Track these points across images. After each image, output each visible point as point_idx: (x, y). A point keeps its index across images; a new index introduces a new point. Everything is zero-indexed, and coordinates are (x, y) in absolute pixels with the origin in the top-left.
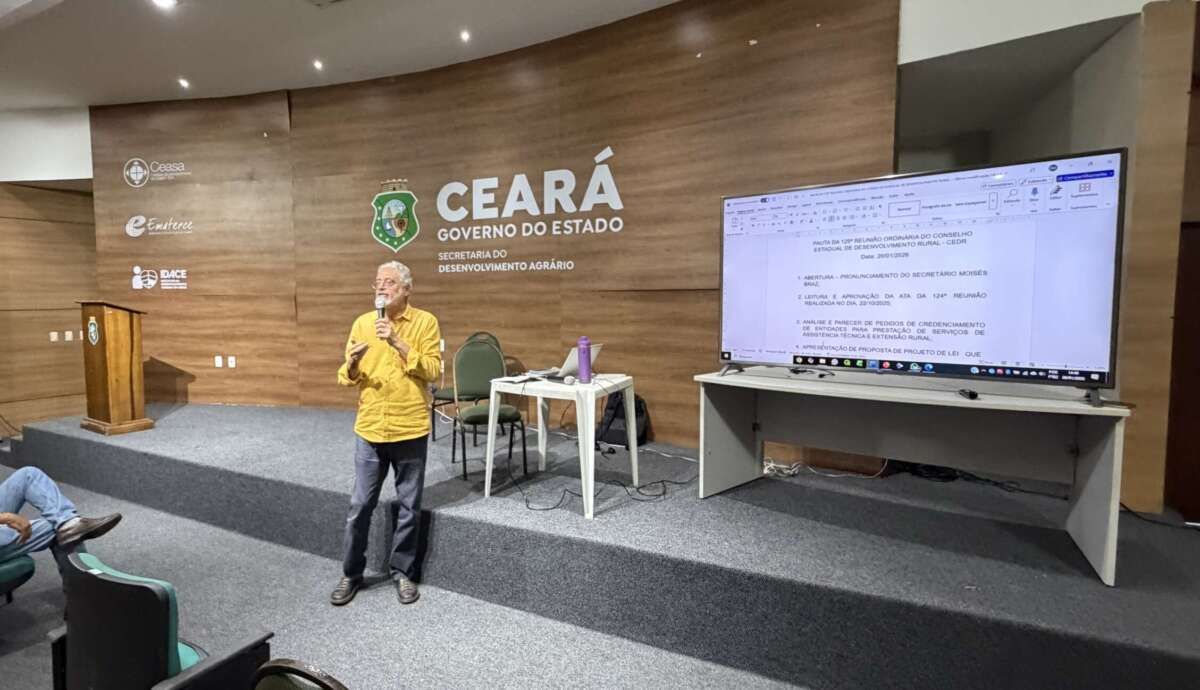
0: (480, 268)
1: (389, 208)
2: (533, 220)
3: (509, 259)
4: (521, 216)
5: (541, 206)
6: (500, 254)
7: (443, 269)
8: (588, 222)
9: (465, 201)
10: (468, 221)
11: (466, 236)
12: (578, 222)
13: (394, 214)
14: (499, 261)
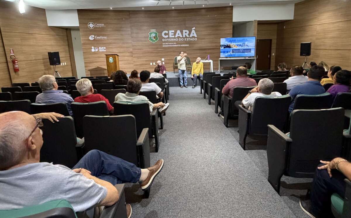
0: (171, 46)
1: (152, 35)
2: (181, 38)
3: (177, 44)
4: (179, 37)
5: (183, 36)
6: (175, 43)
7: (163, 46)
8: (191, 39)
9: (168, 34)
10: (169, 38)
11: (168, 40)
12: (189, 39)
13: (153, 36)
14: (175, 44)
